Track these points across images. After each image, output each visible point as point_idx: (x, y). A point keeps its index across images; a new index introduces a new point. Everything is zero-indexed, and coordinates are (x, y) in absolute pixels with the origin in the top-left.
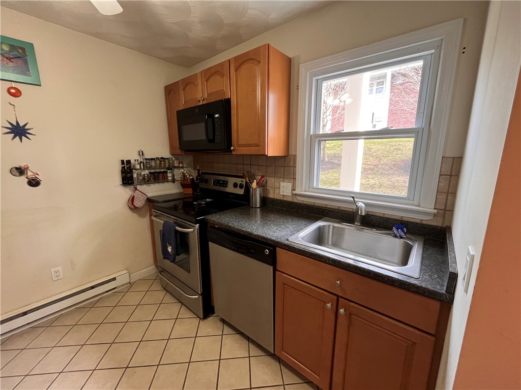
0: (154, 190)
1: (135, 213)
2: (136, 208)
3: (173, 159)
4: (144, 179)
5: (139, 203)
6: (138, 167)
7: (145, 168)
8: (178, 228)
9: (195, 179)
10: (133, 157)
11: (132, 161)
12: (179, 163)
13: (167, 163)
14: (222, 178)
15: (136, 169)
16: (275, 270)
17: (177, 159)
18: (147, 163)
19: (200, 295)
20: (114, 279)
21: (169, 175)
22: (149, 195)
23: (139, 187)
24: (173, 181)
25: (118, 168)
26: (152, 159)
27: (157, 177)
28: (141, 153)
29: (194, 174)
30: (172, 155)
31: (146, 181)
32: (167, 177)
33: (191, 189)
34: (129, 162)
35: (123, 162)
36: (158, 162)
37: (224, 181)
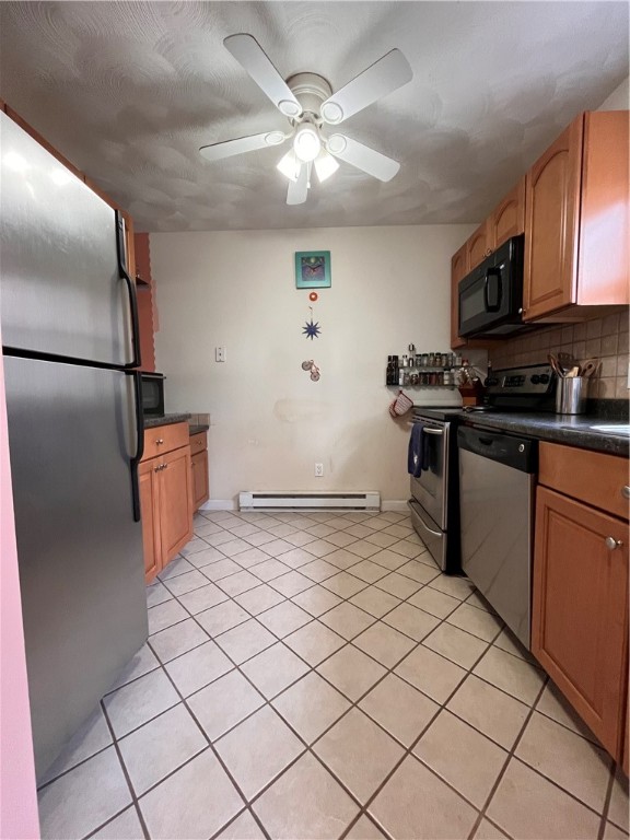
0: (422, 397)
1: (397, 423)
2: (397, 415)
3: (454, 355)
4: (411, 381)
5: (400, 410)
6: (405, 364)
7: (415, 365)
8: (426, 429)
9: (483, 382)
10: (402, 352)
11: (400, 358)
12: (463, 362)
13: (444, 361)
14: (517, 372)
15: (403, 367)
16: (535, 483)
17: (460, 355)
18: (418, 359)
19: (444, 531)
20: (364, 496)
21: (446, 377)
22: (416, 403)
23: (405, 391)
24: (452, 386)
25: (384, 365)
26: (425, 355)
27: (428, 380)
28: (412, 348)
29: (483, 376)
30: (454, 349)
31: (414, 383)
32: (443, 380)
33: (474, 399)
34: (396, 358)
35: (390, 358)
36: (432, 359)
37: (520, 377)
